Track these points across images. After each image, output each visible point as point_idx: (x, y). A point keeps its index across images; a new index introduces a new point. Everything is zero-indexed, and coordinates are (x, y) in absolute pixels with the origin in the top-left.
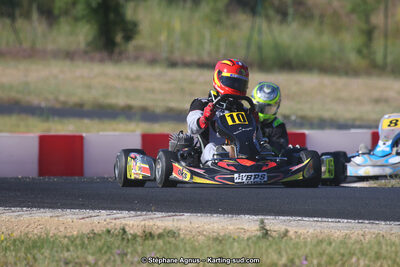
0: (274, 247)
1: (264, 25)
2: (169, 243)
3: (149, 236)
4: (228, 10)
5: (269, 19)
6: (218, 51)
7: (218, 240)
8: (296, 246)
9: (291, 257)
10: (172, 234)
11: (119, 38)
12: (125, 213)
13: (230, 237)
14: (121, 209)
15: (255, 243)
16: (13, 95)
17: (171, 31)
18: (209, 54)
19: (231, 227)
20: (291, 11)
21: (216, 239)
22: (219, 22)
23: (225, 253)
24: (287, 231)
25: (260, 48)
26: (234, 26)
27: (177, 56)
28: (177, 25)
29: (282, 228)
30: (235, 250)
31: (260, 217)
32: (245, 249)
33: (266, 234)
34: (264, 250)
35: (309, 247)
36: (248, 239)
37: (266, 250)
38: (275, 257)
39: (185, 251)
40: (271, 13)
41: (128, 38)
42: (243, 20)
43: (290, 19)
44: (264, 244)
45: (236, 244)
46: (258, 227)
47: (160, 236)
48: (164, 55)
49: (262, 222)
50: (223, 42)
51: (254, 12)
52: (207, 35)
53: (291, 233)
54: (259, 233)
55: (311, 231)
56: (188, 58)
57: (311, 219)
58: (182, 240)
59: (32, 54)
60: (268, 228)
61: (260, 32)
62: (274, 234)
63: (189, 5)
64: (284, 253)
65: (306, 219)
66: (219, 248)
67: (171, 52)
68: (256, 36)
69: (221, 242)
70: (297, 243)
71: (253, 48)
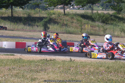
3: (51, 60)
11: (47, 29)
12: (47, 56)
14: (46, 55)
16: (32, 37)
38: (73, 65)
41: (48, 29)
47: (53, 60)
59: (35, 31)
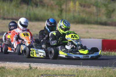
0: (33, 72)
1: (31, 8)
2: (3, 70)
4: (20, 3)
5: (32, 6)
6: (17, 15)
7: (17, 70)
8: (39, 72)
9: (38, 75)
10: (3, 68)
13: (20, 69)
15: (28, 71)
17: (4, 9)
18: (15, 16)
19: (21, 66)
20: (39, 4)
21: (16, 70)
22: (18, 7)
23: (19, 74)
24: (37, 67)
25: (30, 15)
26: (22, 8)
27: (5, 16)
28: (6, 8)
29: (36, 66)
30: (22, 73)
31: (29, 63)
32: (25, 72)
33: (31, 68)
34: (30, 73)
35: (43, 72)
36: (26, 70)
37: (31, 73)
39: (7, 73)
40: (33, 4)
42: (25, 6)
43: (38, 6)
44: (30, 71)
45: (22, 71)
46: (28, 66)
48: (2, 16)
49: (30, 65)
50: (19, 13)
51: (28, 4)
52: (14, 10)
53: (38, 68)
54: (29, 68)
55: (44, 67)
56: (9, 17)
57: (44, 64)
58: (6, 70)
60: (31, 66)
61: (30, 10)
62: (33, 68)
63: (9, 2)
64: (36, 74)
65: (43, 64)
66: (17, 72)
67: (4, 15)
68: (28, 11)
69: (18, 70)
70: (40, 71)
71: (28, 15)
